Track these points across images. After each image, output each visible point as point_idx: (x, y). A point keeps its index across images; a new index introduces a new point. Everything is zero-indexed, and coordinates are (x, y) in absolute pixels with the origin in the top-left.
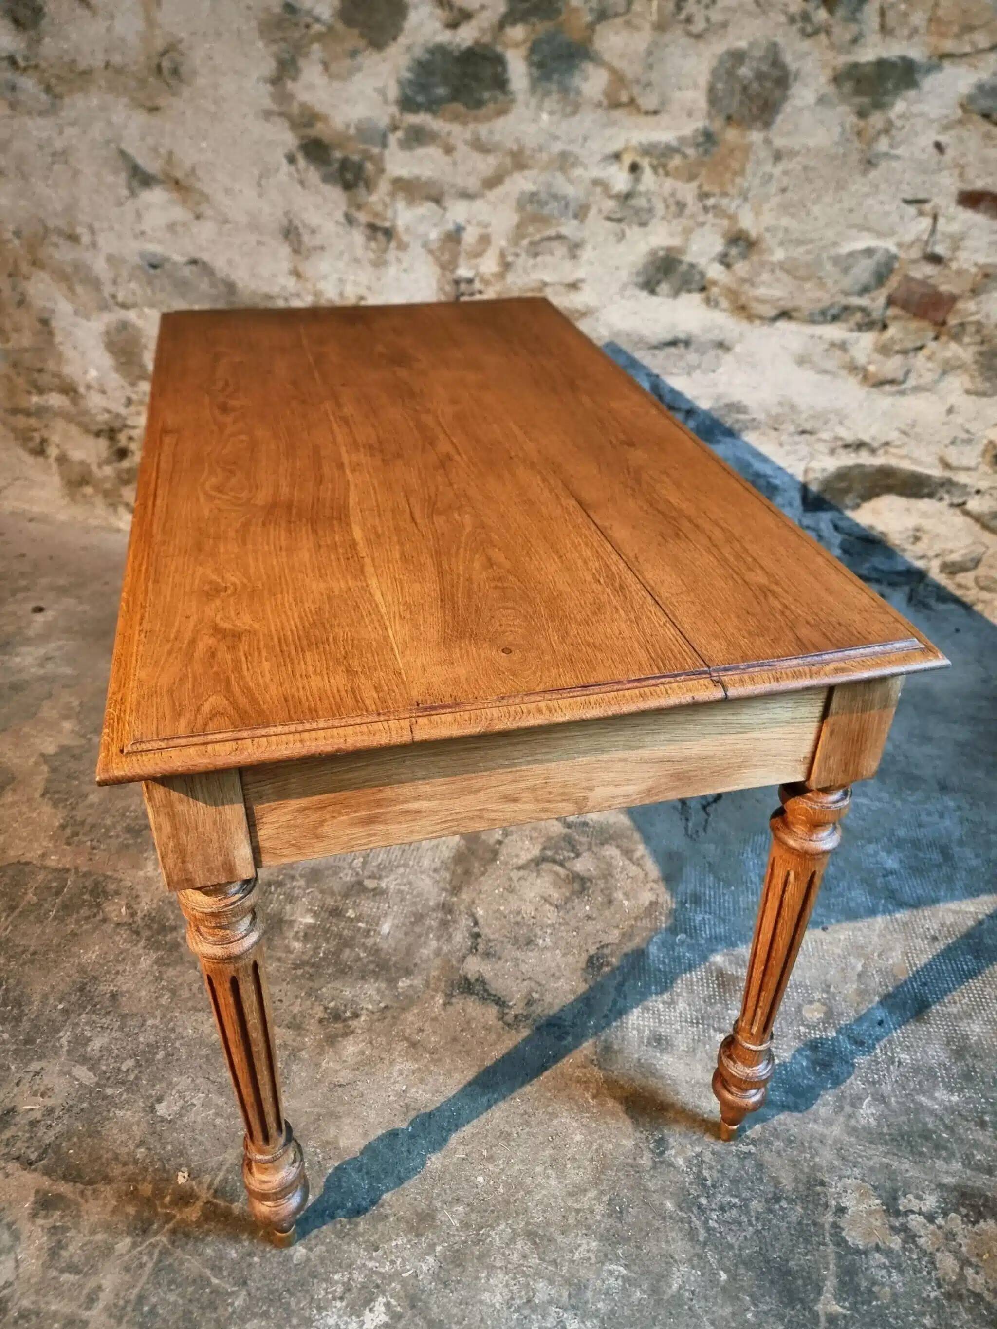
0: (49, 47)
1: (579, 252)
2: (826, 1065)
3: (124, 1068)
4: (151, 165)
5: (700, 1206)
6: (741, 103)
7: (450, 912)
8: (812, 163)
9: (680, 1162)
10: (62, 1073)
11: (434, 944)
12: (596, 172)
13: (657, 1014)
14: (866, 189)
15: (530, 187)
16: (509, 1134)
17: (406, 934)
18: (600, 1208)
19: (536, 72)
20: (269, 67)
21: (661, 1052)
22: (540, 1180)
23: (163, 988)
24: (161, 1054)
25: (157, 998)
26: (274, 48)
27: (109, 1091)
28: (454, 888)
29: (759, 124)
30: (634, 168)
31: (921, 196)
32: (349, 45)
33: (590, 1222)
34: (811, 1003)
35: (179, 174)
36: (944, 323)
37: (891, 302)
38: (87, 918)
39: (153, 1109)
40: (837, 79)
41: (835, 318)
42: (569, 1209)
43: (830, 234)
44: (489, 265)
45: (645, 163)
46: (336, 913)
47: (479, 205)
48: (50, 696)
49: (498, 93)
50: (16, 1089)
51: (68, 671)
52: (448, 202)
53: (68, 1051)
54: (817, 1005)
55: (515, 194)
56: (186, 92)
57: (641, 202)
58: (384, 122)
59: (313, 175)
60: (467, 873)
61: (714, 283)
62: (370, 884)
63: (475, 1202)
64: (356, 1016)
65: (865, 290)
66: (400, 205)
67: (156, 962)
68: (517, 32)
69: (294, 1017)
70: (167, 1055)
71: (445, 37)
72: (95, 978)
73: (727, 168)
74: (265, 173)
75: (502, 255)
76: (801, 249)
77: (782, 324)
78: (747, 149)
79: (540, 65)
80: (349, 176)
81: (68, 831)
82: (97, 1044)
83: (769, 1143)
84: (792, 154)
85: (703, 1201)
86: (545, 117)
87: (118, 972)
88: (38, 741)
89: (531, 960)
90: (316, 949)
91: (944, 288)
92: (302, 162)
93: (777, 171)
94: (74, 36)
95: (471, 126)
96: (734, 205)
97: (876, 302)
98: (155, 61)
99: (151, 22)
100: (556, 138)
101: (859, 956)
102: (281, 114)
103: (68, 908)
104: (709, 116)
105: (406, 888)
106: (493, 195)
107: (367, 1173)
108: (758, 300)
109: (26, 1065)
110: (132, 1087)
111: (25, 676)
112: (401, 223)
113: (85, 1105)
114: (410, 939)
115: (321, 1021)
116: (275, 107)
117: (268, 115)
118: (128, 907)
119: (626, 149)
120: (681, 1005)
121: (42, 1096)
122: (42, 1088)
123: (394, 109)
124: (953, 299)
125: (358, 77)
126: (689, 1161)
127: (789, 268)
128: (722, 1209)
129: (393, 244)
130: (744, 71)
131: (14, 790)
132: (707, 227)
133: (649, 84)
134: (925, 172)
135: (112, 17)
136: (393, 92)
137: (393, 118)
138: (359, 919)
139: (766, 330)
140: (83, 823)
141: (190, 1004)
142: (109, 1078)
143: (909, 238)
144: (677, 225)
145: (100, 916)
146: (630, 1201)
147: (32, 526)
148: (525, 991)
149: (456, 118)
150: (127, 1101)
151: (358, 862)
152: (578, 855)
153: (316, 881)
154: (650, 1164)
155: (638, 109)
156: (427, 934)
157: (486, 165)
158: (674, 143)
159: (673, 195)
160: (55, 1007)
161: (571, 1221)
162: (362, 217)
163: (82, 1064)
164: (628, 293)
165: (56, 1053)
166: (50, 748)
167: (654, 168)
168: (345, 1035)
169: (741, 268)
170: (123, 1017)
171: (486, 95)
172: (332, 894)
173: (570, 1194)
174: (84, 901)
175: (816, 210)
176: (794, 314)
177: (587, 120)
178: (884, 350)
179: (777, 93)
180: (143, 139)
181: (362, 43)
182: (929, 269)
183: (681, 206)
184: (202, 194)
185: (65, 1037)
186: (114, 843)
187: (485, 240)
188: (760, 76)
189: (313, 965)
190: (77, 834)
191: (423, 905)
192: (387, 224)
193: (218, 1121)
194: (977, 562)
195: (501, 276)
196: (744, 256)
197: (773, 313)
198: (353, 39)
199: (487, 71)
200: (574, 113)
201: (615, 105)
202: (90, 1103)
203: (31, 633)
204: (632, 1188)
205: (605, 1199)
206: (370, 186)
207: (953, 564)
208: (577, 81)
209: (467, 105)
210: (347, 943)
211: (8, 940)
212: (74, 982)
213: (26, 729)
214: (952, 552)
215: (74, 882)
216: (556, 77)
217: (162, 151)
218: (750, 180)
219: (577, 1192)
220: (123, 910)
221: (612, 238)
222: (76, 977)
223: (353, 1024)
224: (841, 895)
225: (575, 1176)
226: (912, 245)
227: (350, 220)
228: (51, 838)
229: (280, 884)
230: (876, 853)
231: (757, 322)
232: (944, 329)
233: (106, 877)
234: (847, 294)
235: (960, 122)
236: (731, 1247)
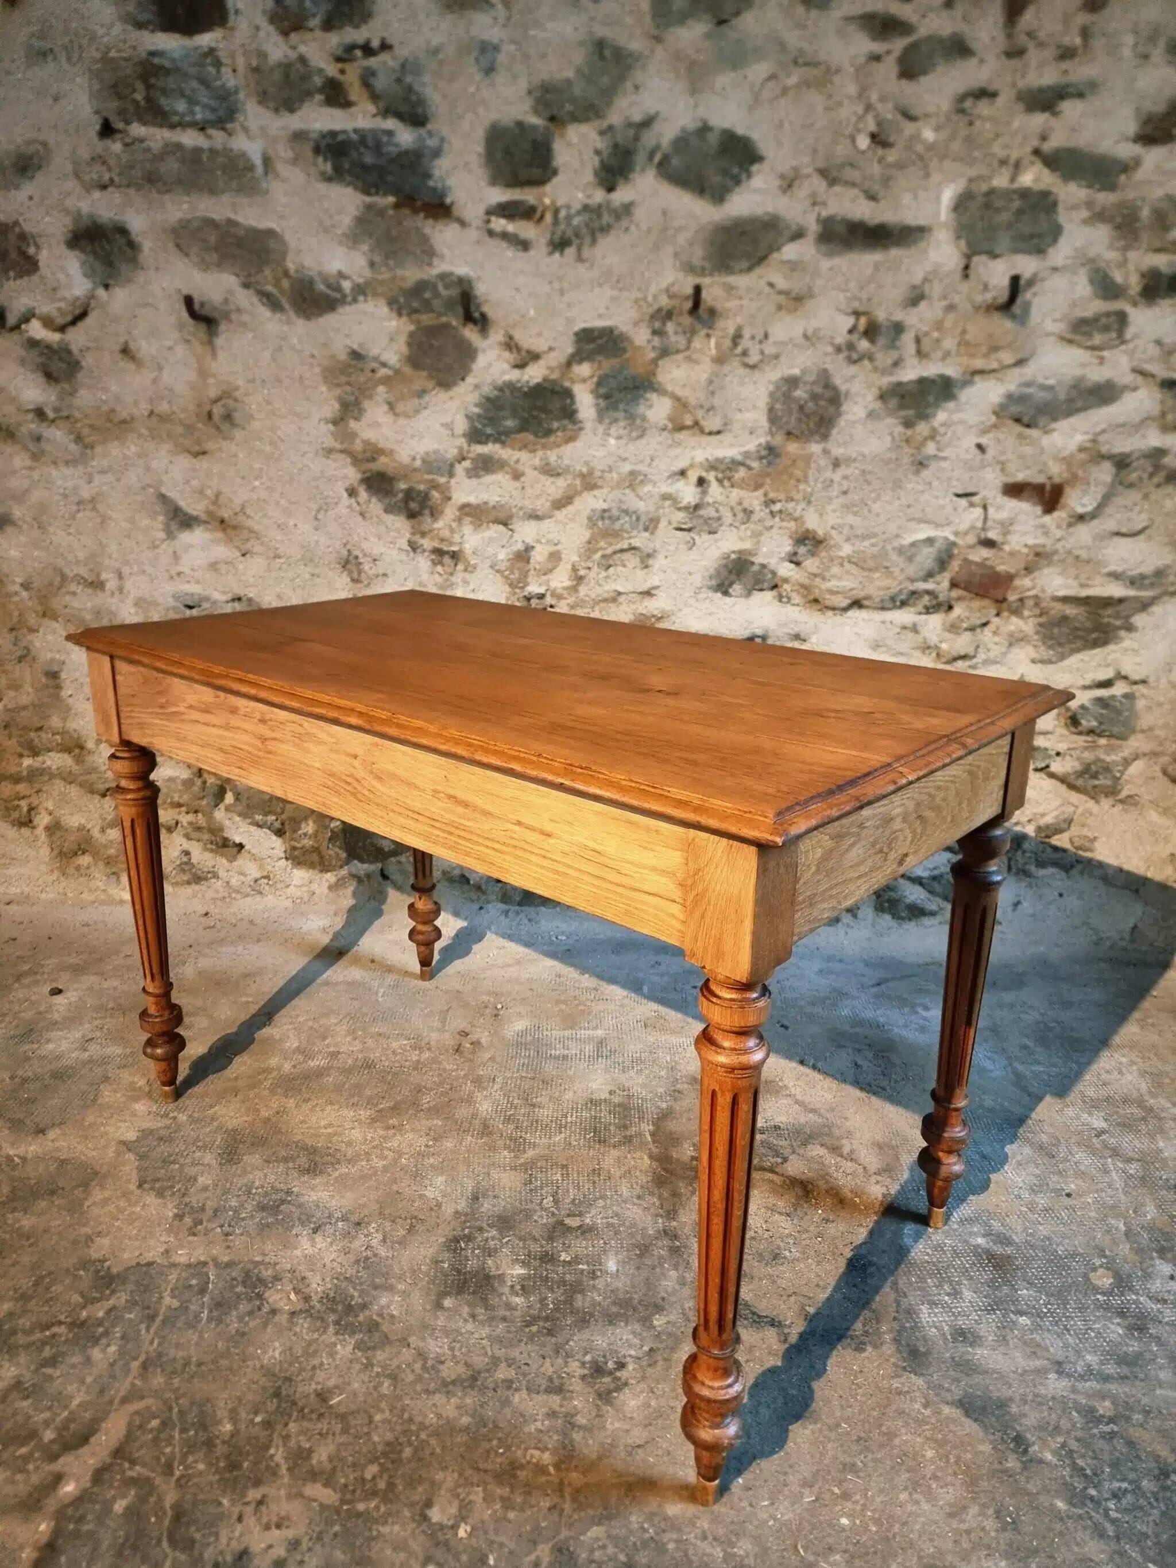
0: (85, 398)
1: (651, 562)
2: (1142, 1329)
3: (368, 1476)
4: (193, 507)
5: (1092, 1499)
6: (800, 420)
7: (675, 1237)
8: (870, 468)
9: (1048, 1456)
10: (290, 1497)
11: (673, 1274)
12: (665, 488)
13: (945, 1306)
14: (920, 488)
15: (601, 505)
16: (854, 1465)
17: (638, 1268)
18: (990, 1524)
19: (602, 403)
20: (331, 408)
21: (971, 1345)
22: (910, 1508)
23: (378, 1374)
24: (408, 1452)
25: (375, 1388)
26: (338, 391)
27: (361, 1507)
28: (668, 1212)
29: (817, 437)
30: (701, 482)
31: (970, 490)
32: (417, 386)
33: (986, 1541)
34: (1094, 1269)
35: (226, 514)
36: (1005, 600)
37: (954, 585)
38: (251, 1313)
39: (425, 1518)
40: (882, 397)
41: (903, 604)
42: (956, 1531)
43: (892, 528)
44: (560, 579)
45: (711, 476)
46: (548, 1258)
47: (546, 524)
48: (107, 1079)
49: (566, 422)
50: (239, 1528)
51: (119, 1051)
52: (517, 525)
53: (289, 1469)
54: (1101, 1271)
55: (587, 512)
56: (238, 434)
57: (709, 512)
58: (452, 453)
59: (376, 506)
60: (675, 1194)
61: (786, 580)
62: (573, 1222)
63: (851, 1548)
64: (621, 1366)
65: (930, 575)
66: (467, 529)
67: (357, 1347)
68: (584, 369)
69: (550, 1379)
70: (416, 1450)
71: (514, 375)
72: (289, 1379)
73: (791, 476)
74: (325, 507)
75: (575, 570)
76: (867, 543)
77: (854, 613)
78: (808, 459)
79: (607, 397)
80: (413, 505)
81: (188, 1220)
82: (322, 1455)
83: (1128, 1419)
84: (849, 461)
85: (1093, 1492)
86: (612, 441)
87: (314, 1368)
88: (111, 1129)
89: (785, 1274)
90: (543, 1300)
91: (1001, 568)
92: (363, 494)
93: (837, 476)
94: (114, 388)
95: (540, 453)
96: (799, 508)
97: (941, 585)
98: (208, 408)
99: (203, 373)
100: (625, 460)
101: (1117, 1216)
102: (342, 451)
103: (221, 1305)
104: (771, 433)
105: (615, 1221)
106: (561, 515)
107: (715, 1539)
108: (832, 592)
109: (243, 1495)
110: (389, 1495)
111: (65, 1062)
112: (468, 548)
113: (337, 1528)
114: (645, 1273)
115: (583, 1377)
116: (338, 446)
117: (329, 452)
118: (297, 1291)
119: (692, 466)
120: (968, 1294)
121: (278, 1526)
122: (275, 1519)
123: (462, 442)
124: (1010, 578)
125: (425, 413)
126: (1055, 1453)
127: (858, 562)
128: (1115, 1496)
129: (460, 567)
130: (799, 393)
131: (102, 1187)
132: (775, 530)
133: (712, 408)
134: (971, 469)
135: (160, 369)
136: (461, 425)
137: (461, 448)
138: (576, 1260)
139: (838, 619)
140: (203, 1209)
141: (419, 1387)
142: (354, 1491)
143: (963, 527)
144: (746, 530)
145: (266, 1309)
146: (1018, 1509)
147: (14, 908)
148: (796, 1308)
149: (524, 447)
150: (389, 1514)
151: (548, 1202)
152: (785, 1160)
153: (510, 1228)
154: (1019, 1465)
155: (702, 431)
156: (661, 1265)
157: (556, 487)
158: (739, 458)
159: (740, 504)
160: (252, 1421)
161: (966, 1544)
162: (427, 543)
163: (314, 1481)
164: (702, 596)
165: (275, 1474)
166: (131, 1136)
167: (720, 481)
168: (618, 1389)
169: (811, 564)
170: (343, 1417)
171: (555, 425)
172: (535, 1240)
173: (951, 1515)
174: (239, 1296)
175: (876, 507)
176: (865, 603)
177: (652, 443)
178: (953, 628)
179: (831, 410)
180: (188, 482)
181: (430, 384)
182: (985, 553)
183: (748, 513)
184: (251, 531)
185: (278, 1454)
186: (251, 1225)
187: (555, 557)
188: (814, 397)
189: (547, 1319)
190: (201, 1222)
191: (643, 1237)
192: (455, 548)
193: (511, 1515)
194: (1070, 822)
195: (574, 589)
196: (813, 554)
197: (846, 602)
198: (421, 380)
199: (556, 404)
200: (641, 436)
201: (680, 428)
202: (343, 1526)
203: (56, 1016)
204: (1012, 1495)
205: (991, 1512)
206: (435, 514)
207: (1048, 827)
208: (641, 409)
209: (536, 435)
210: (575, 1289)
211: (160, 1355)
212: (264, 1388)
213: (90, 1119)
214: (1043, 815)
215: (217, 1276)
216: (621, 406)
217: (209, 492)
218: (813, 485)
219: (956, 1512)
220: (293, 1296)
221: (684, 547)
222: (263, 1381)
223: (623, 1374)
224: (1066, 1160)
225: (948, 1495)
226: (966, 533)
227: (414, 547)
228: (169, 1231)
229: (469, 1238)
230: (1078, 1117)
231: (830, 613)
232: (1004, 605)
233: (257, 1264)
234: (913, 581)
235: (995, 426)
236: (1145, 1536)
